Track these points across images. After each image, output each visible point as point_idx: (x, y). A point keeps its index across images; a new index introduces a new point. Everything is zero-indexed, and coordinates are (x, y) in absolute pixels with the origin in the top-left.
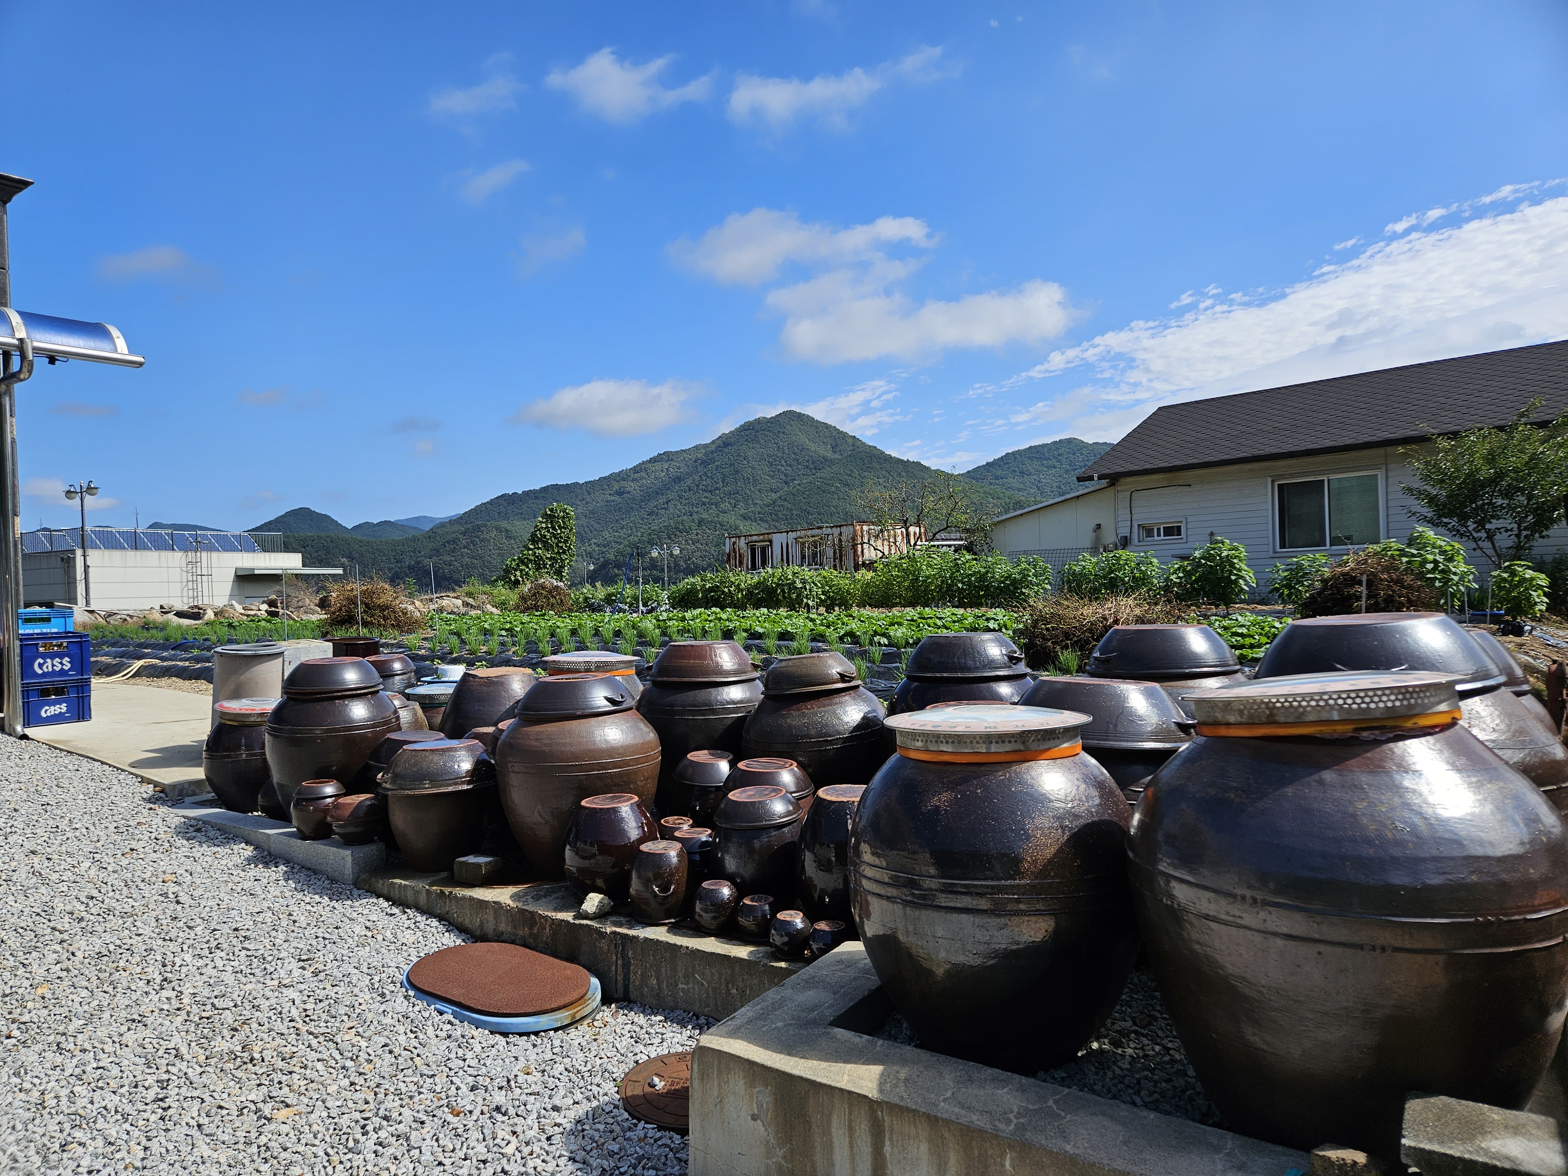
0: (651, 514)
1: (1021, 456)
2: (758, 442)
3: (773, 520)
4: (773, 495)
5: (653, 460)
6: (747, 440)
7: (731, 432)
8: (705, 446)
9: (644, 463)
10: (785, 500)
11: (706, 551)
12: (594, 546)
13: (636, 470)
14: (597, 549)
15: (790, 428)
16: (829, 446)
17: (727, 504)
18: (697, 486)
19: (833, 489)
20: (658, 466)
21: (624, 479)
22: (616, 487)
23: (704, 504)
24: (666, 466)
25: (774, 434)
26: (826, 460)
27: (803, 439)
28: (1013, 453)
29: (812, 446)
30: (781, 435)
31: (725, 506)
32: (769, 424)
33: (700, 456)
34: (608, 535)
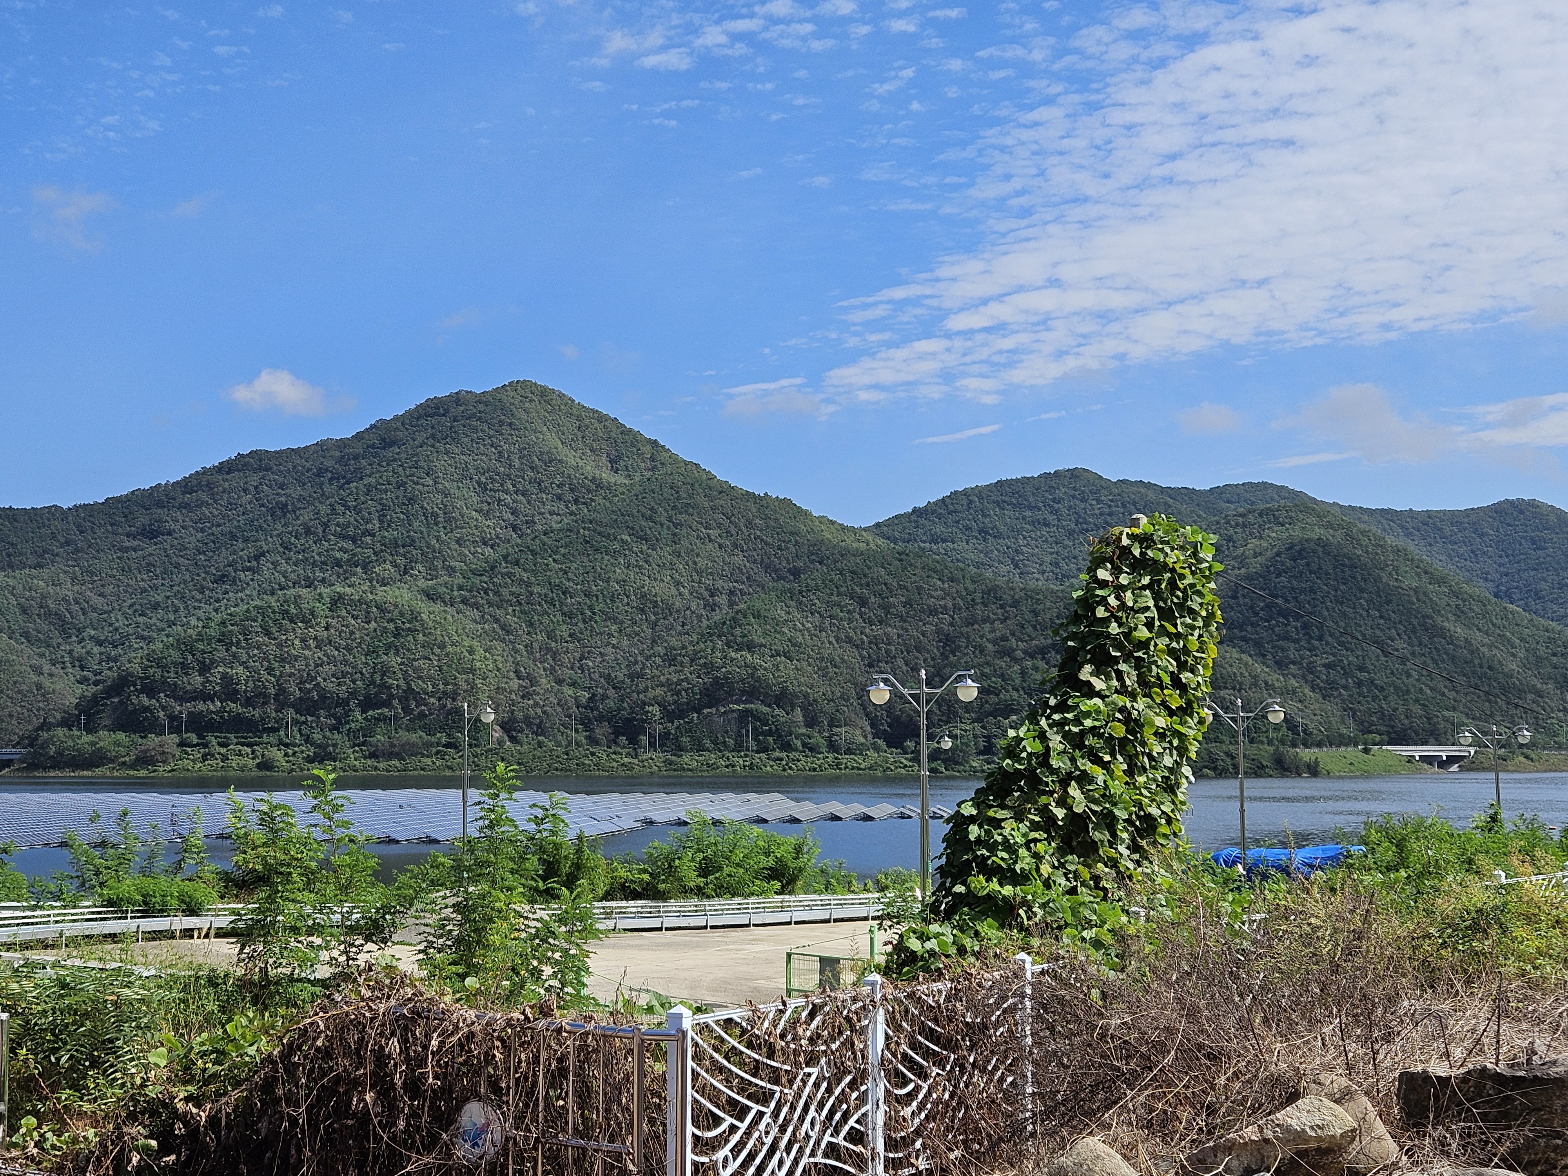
0: (221, 579)
1: (981, 498)
2: (456, 441)
3: (490, 604)
4: (488, 551)
5: (226, 468)
6: (433, 436)
7: (396, 418)
8: (342, 444)
9: (205, 471)
10: (517, 563)
11: (346, 662)
12: (89, 645)
13: (187, 485)
14: (96, 650)
15: (524, 416)
16: (604, 458)
17: (388, 566)
18: (325, 525)
19: (617, 546)
20: (236, 480)
21: (160, 504)
22: (143, 519)
23: (338, 563)
24: (254, 479)
25: (490, 425)
26: (599, 486)
27: (552, 441)
28: (965, 492)
29: (571, 458)
30: (506, 429)
31: (385, 569)
32: (481, 407)
33: (329, 463)
34: (122, 622)
